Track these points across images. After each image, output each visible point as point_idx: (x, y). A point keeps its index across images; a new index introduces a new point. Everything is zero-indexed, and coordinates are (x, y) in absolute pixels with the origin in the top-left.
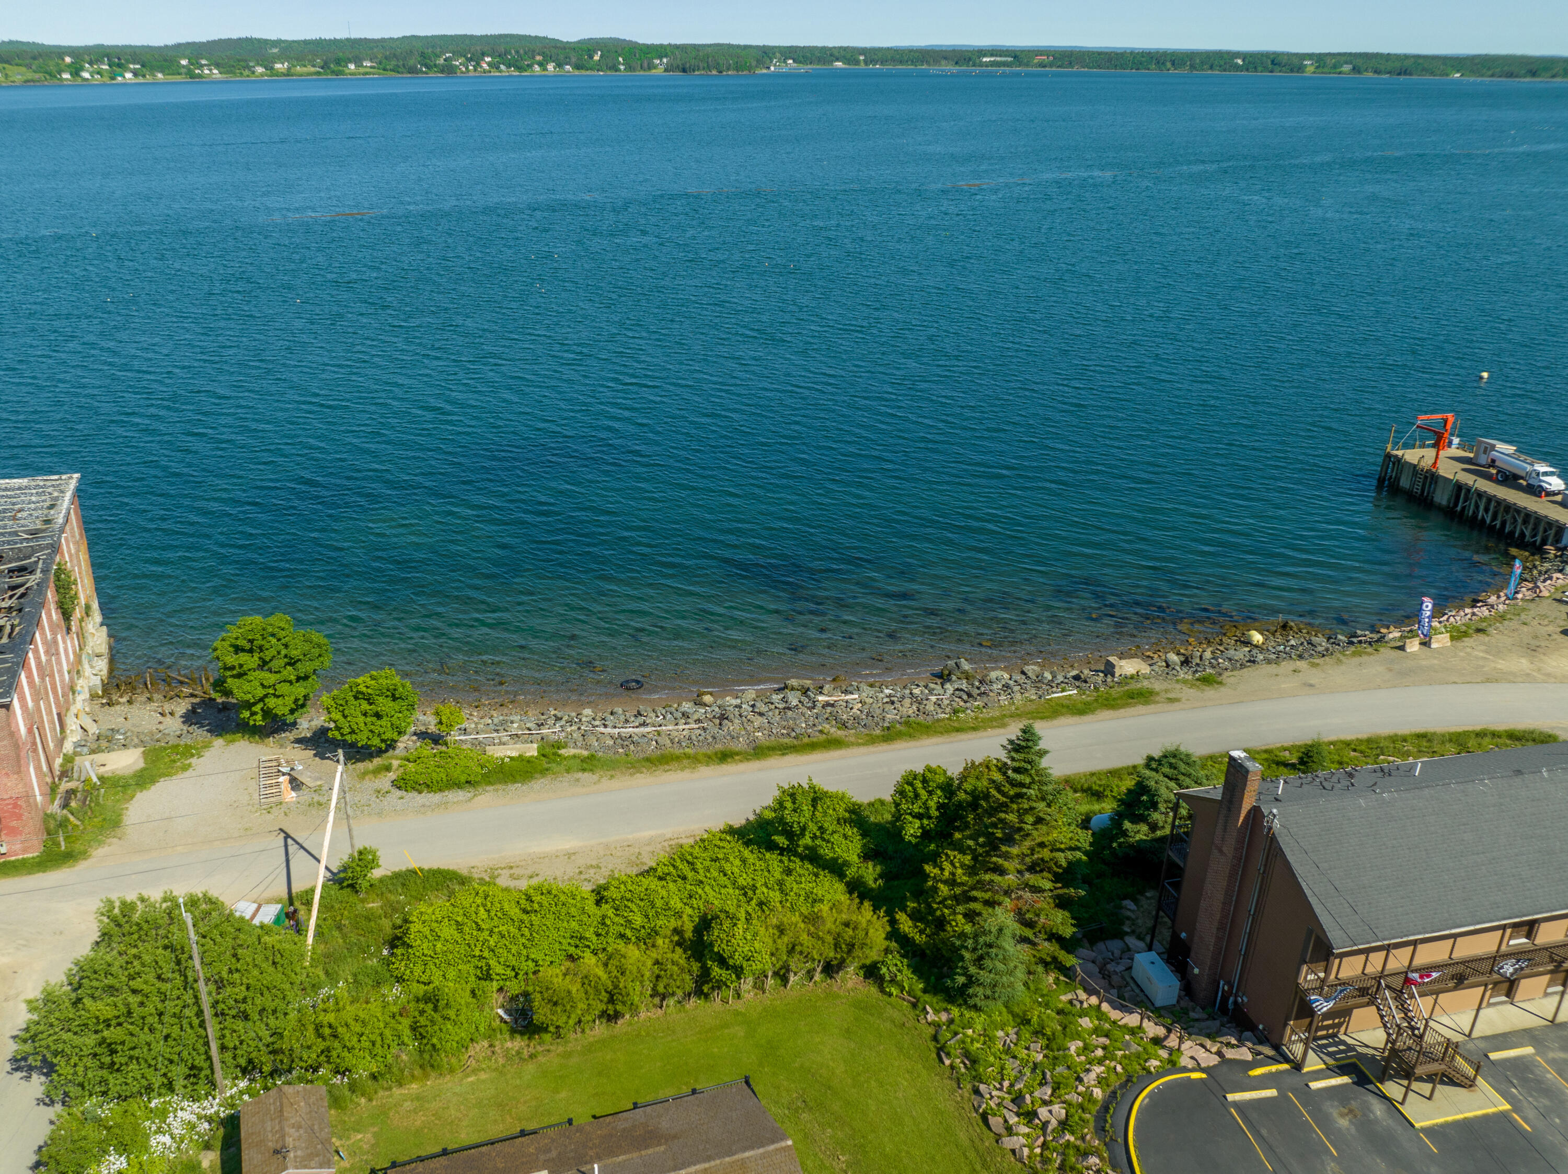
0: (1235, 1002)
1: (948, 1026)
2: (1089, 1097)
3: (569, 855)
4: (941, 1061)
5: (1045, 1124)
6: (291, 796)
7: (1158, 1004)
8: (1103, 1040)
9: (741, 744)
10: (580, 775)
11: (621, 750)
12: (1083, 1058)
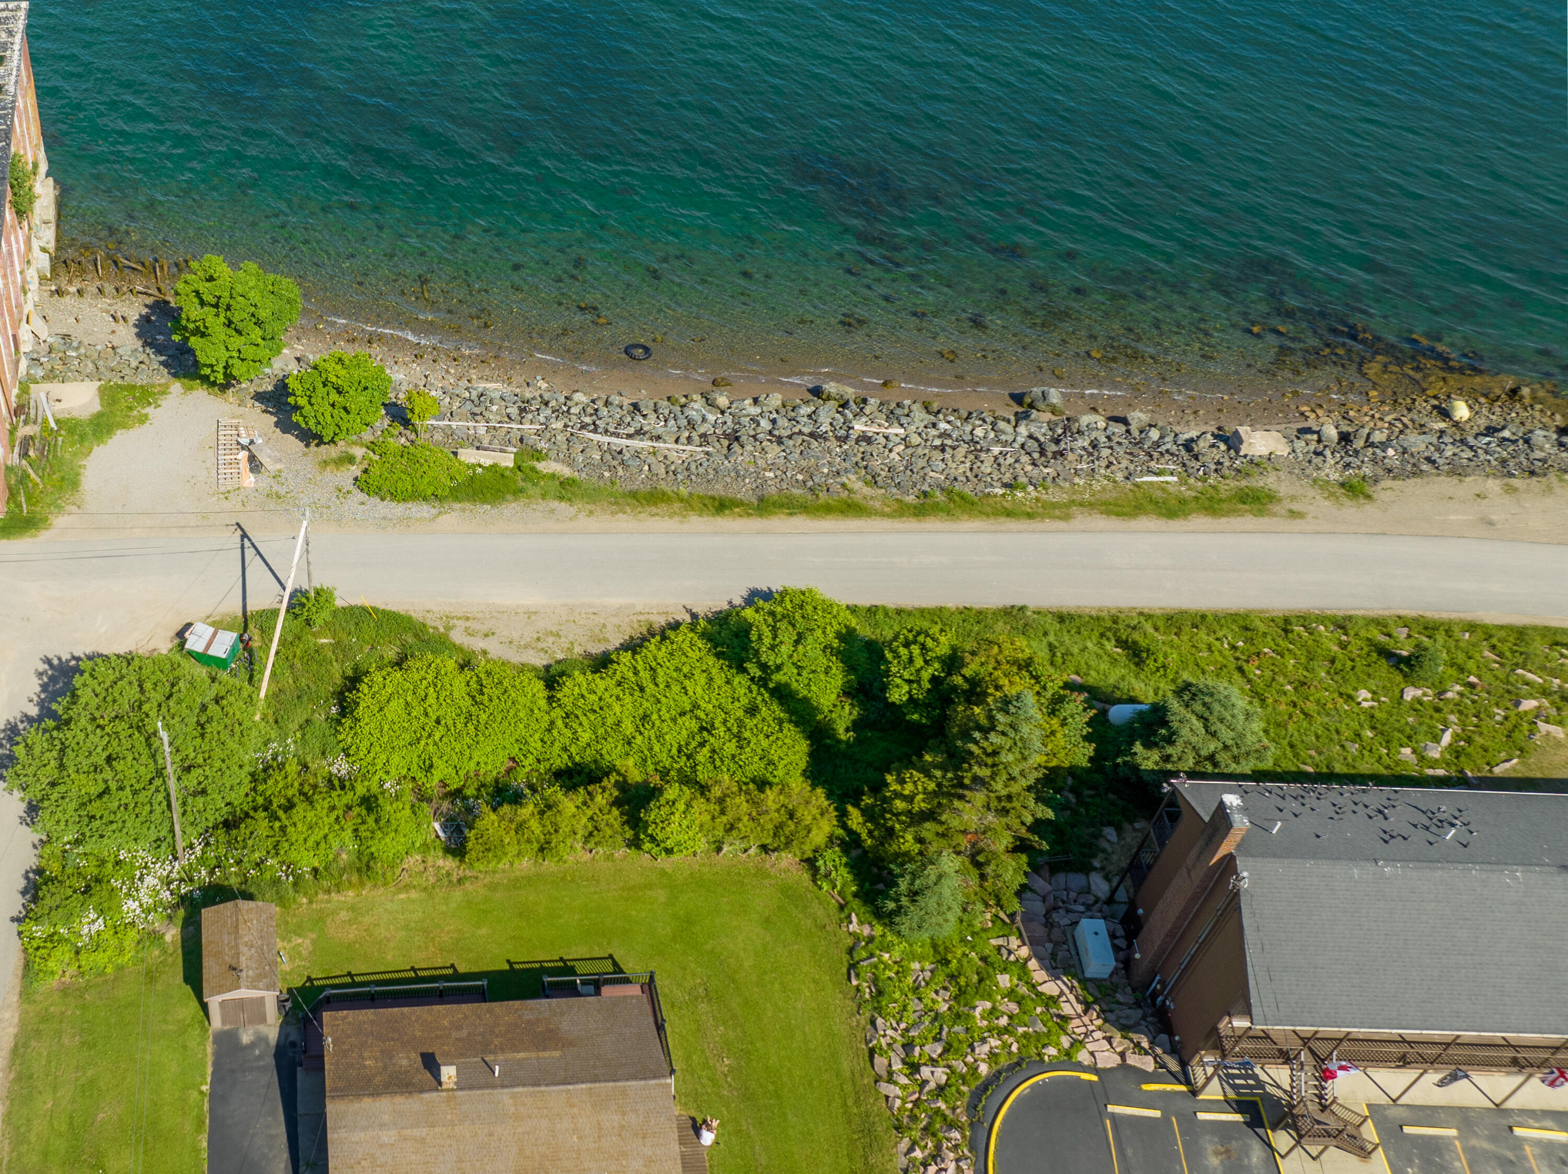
0: (1164, 1002)
1: (867, 944)
2: (974, 1070)
3: (531, 614)
4: (849, 979)
5: (925, 1082)
6: (249, 480)
7: (1088, 975)
8: (1013, 1007)
9: (744, 491)
10: (555, 504)
11: (607, 474)
12: (985, 1023)
